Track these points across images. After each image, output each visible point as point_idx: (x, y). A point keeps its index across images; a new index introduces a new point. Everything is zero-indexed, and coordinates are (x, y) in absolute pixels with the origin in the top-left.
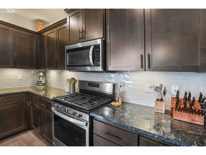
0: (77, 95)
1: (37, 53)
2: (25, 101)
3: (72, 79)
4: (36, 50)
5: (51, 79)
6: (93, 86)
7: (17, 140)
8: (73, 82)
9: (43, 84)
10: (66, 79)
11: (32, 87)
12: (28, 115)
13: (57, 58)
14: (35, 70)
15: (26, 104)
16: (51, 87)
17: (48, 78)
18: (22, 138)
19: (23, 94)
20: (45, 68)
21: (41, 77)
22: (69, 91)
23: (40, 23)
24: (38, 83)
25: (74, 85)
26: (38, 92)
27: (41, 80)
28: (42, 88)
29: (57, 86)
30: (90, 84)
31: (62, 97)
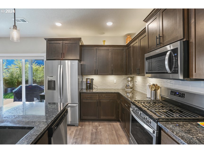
0: (159, 102)
1: (126, 62)
2: (116, 99)
3: (153, 85)
4: (125, 60)
5: (137, 83)
6: (176, 95)
7: (111, 125)
8: (154, 88)
9: (131, 87)
10: (148, 85)
11: (123, 89)
12: (118, 110)
13: (140, 65)
14: (125, 76)
15: (117, 101)
16: (137, 91)
17: (135, 83)
18: (113, 125)
19: (115, 94)
20: (131, 74)
21: (129, 81)
22: (150, 97)
23: (129, 36)
24: (127, 86)
25: (156, 92)
26: (127, 94)
27: (129, 84)
28: (129, 90)
29: (142, 91)
30: (173, 93)
31: (145, 101)
